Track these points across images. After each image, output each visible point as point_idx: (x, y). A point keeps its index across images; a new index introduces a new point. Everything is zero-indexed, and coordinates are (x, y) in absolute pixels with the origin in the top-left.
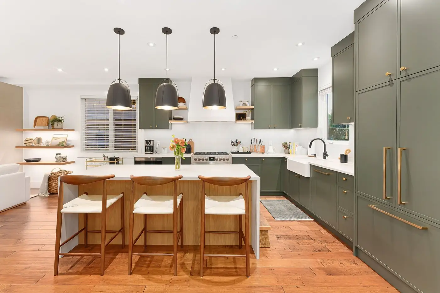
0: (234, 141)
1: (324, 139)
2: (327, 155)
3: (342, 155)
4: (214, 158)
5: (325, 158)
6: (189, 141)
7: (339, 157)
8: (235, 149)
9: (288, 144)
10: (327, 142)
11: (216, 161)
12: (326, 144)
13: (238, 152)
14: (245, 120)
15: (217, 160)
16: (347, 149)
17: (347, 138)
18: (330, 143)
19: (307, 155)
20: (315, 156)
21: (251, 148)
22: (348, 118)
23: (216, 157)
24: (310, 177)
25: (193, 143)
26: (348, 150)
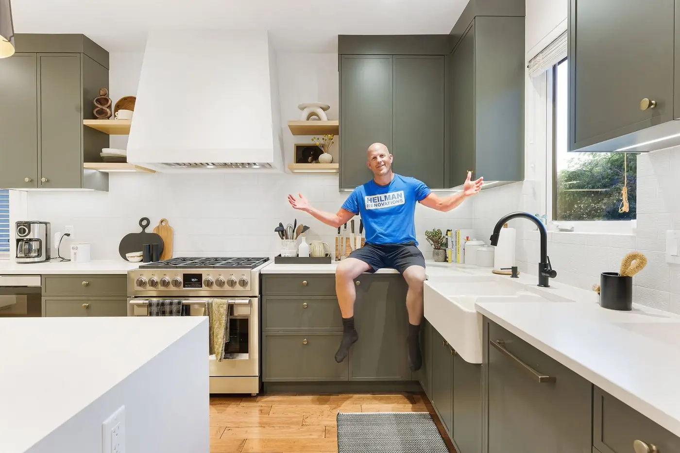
0: (287, 224)
1: (545, 216)
2: (553, 274)
3: (607, 278)
4: (199, 277)
5: (543, 283)
6: (158, 227)
7: (598, 282)
8: (287, 249)
9: (444, 234)
10: (552, 227)
11: (207, 288)
12: (548, 232)
13: (297, 260)
14: (319, 162)
15: (209, 284)
16: (630, 251)
17: (626, 208)
18: (562, 230)
19: (491, 269)
20: (514, 272)
21: (337, 246)
22: (646, 101)
23: (208, 274)
24: (481, 363)
25: (169, 230)
26: (633, 257)
